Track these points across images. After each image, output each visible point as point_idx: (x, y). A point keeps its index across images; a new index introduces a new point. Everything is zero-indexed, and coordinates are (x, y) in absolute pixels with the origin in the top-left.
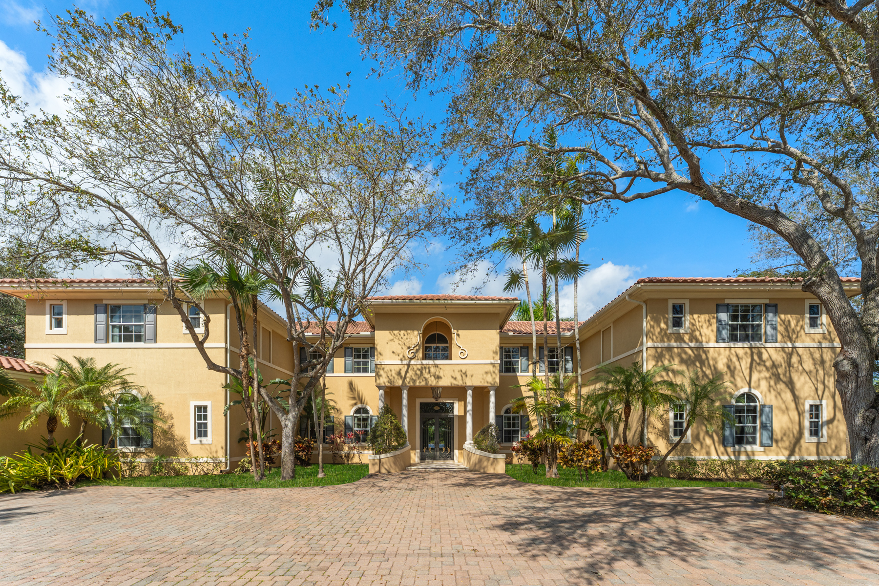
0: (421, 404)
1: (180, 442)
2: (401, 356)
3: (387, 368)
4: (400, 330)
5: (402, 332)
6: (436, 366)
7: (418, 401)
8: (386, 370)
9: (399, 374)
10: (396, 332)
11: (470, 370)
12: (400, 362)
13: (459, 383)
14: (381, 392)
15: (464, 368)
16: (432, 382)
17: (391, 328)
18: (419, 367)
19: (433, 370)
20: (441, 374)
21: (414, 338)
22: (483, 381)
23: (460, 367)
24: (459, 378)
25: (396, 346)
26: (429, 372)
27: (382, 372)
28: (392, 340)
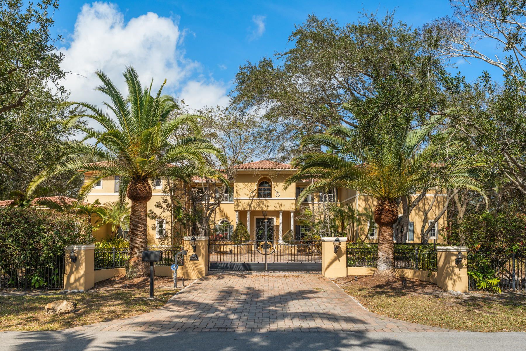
0: (256, 219)
1: (152, 237)
2: (249, 196)
3: (243, 202)
4: (248, 182)
5: (250, 183)
6: (266, 200)
7: (255, 217)
8: (242, 203)
9: (248, 205)
10: (246, 183)
11: (284, 203)
12: (249, 199)
13: (278, 209)
14: (237, 213)
15: (280, 202)
16: (265, 209)
17: (244, 182)
18: (258, 201)
19: (265, 202)
20: (269, 205)
21: (255, 186)
22: (290, 208)
23: (278, 201)
24: (278, 207)
25: (246, 191)
26: (263, 204)
27: (240, 204)
28: (244, 188)
